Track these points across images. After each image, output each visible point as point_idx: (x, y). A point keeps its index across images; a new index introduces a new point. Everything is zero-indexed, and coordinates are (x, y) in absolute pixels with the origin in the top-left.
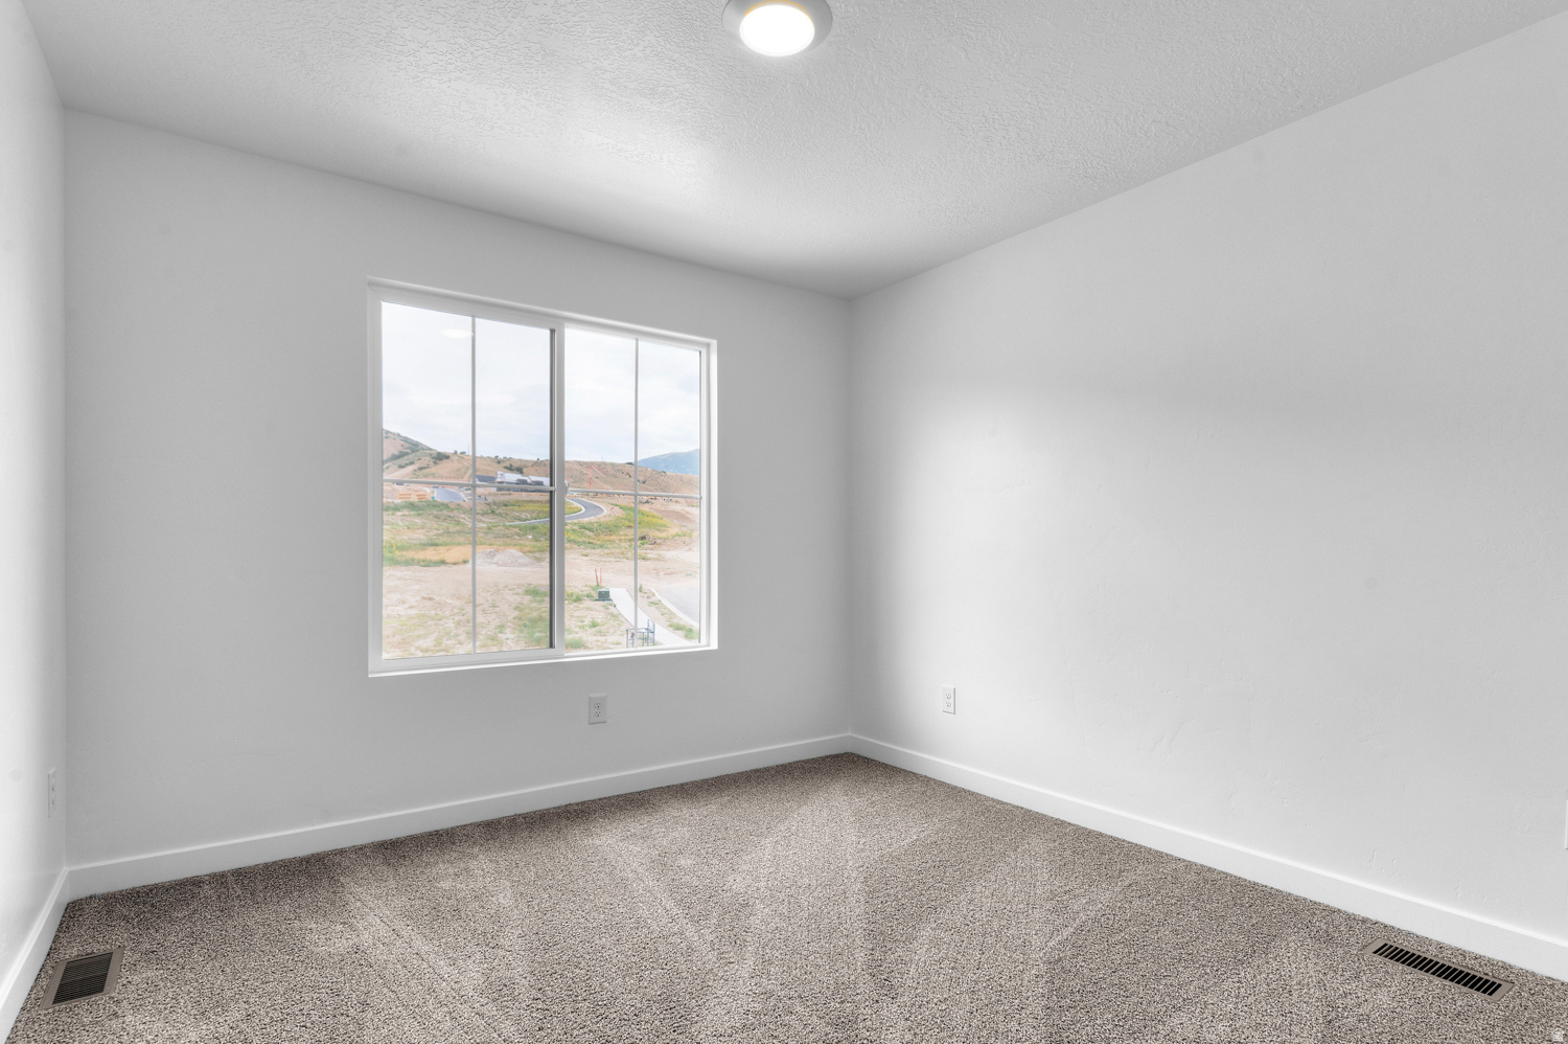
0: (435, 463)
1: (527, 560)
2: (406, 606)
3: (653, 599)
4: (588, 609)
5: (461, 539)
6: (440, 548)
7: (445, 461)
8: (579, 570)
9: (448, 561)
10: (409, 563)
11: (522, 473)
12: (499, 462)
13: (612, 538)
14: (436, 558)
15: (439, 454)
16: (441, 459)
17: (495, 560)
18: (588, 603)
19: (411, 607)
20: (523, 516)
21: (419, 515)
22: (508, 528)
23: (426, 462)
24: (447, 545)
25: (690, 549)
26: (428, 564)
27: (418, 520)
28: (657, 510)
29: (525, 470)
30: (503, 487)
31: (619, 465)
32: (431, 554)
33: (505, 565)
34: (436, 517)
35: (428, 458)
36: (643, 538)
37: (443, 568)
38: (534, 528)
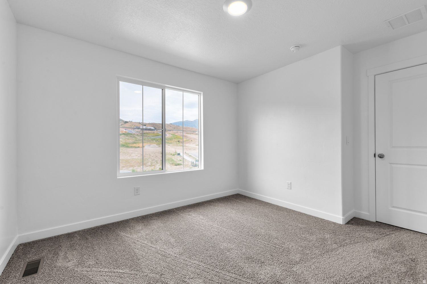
0: (125, 124)
1: (157, 146)
2: (138, 156)
3: (189, 155)
4: (177, 157)
5: (140, 142)
6: (137, 144)
7: (127, 123)
8: (170, 149)
9: (140, 147)
10: (132, 147)
11: (146, 126)
12: (140, 123)
13: (172, 141)
14: (137, 146)
15: (126, 121)
16: (126, 123)
17: (150, 146)
18: (176, 156)
19: (139, 157)
20: (150, 136)
21: (127, 136)
22: (148, 139)
23: (123, 124)
24: (138, 143)
25: (190, 144)
26: (136, 147)
27: (127, 137)
28: (179, 135)
29: (146, 125)
30: (143, 129)
31: (168, 124)
32: (135, 145)
33: (153, 148)
34: (131, 136)
35: (123, 122)
36: (179, 141)
37: (139, 148)
38: (154, 139)
